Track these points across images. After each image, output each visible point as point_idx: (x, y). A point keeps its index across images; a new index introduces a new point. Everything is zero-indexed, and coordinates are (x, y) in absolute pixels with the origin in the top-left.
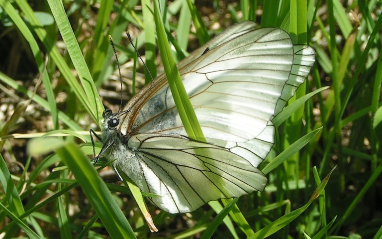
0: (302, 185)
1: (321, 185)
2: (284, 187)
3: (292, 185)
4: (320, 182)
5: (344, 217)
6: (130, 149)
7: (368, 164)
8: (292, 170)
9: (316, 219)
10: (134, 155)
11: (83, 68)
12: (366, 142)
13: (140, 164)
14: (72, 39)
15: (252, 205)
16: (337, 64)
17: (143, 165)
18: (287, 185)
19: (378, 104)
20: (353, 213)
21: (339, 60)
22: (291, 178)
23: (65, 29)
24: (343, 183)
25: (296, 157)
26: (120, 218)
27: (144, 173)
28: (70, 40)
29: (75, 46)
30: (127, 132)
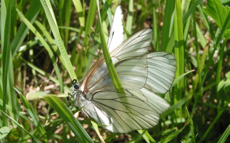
0: (183, 120)
1: (190, 117)
2: (175, 121)
3: (179, 121)
4: (190, 115)
5: (205, 136)
6: (88, 99)
7: (216, 110)
8: (179, 113)
9: (191, 137)
10: (90, 102)
11: (68, 62)
12: (216, 101)
13: (94, 107)
14: (63, 48)
15: (159, 130)
16: (199, 61)
17: (96, 108)
18: (176, 121)
19: (219, 79)
20: (209, 134)
21: (200, 59)
22: (178, 117)
23: (60, 43)
24: (204, 120)
25: (180, 107)
26: (87, 137)
27: (97, 112)
28: (62, 49)
29: (65, 51)
30: (84, 90)
